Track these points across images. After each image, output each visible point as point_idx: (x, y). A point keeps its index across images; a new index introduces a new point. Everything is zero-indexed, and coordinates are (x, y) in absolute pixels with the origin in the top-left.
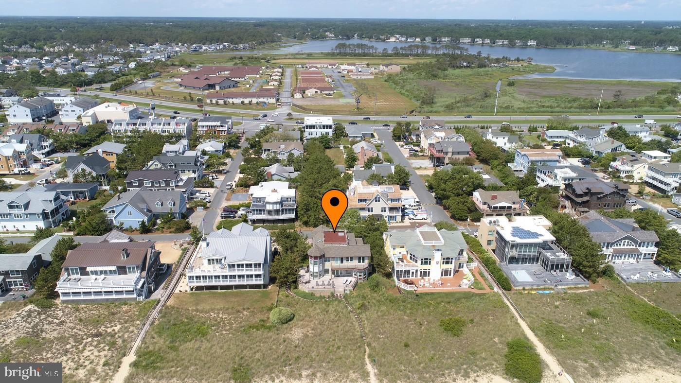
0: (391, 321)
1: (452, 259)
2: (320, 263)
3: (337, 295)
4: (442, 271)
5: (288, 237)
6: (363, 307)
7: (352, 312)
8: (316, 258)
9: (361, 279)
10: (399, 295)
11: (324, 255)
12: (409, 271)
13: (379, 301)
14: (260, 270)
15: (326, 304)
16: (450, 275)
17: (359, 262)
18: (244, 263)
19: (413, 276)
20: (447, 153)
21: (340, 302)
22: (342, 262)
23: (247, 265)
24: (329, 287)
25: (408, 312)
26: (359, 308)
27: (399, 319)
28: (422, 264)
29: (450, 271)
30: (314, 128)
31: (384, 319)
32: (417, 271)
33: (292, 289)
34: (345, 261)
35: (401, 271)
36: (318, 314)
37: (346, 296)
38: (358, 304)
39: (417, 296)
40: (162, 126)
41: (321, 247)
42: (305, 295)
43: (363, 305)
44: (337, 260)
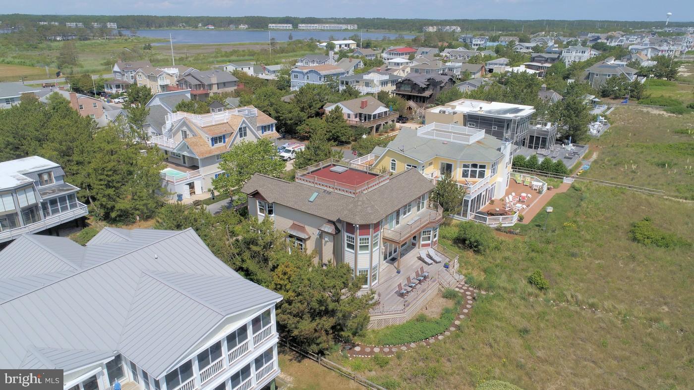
22: (398, 221)
34: (401, 218)
44: (391, 220)
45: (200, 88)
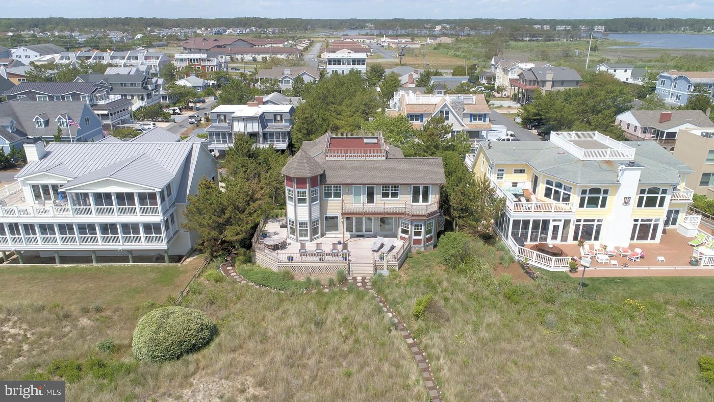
0: (530, 358)
1: (665, 191)
2: (313, 200)
3: (355, 279)
4: (635, 226)
5: (250, 156)
6: (429, 312)
7: (396, 326)
8: (301, 182)
9: (417, 242)
10: (528, 282)
11: (323, 176)
12: (546, 223)
13: (476, 297)
14: (155, 211)
15: (318, 304)
16: (653, 238)
17: (416, 200)
18: (113, 189)
19: (554, 237)
20: (544, 83)
21: (360, 296)
22: (371, 197)
23: (121, 197)
24: (336, 259)
25: (576, 330)
26: (417, 316)
27: (552, 353)
28: (581, 205)
29: (656, 226)
30: (339, 64)
31: (503, 351)
32: (567, 223)
33: (237, 264)
34: (378, 197)
35: (526, 223)
36: (290, 329)
37: (378, 283)
38: (414, 304)
39: (584, 285)
40: (125, 60)
41: (320, 160)
42: (266, 279)
43: (430, 307)
44: (357, 194)
45: (534, 84)
